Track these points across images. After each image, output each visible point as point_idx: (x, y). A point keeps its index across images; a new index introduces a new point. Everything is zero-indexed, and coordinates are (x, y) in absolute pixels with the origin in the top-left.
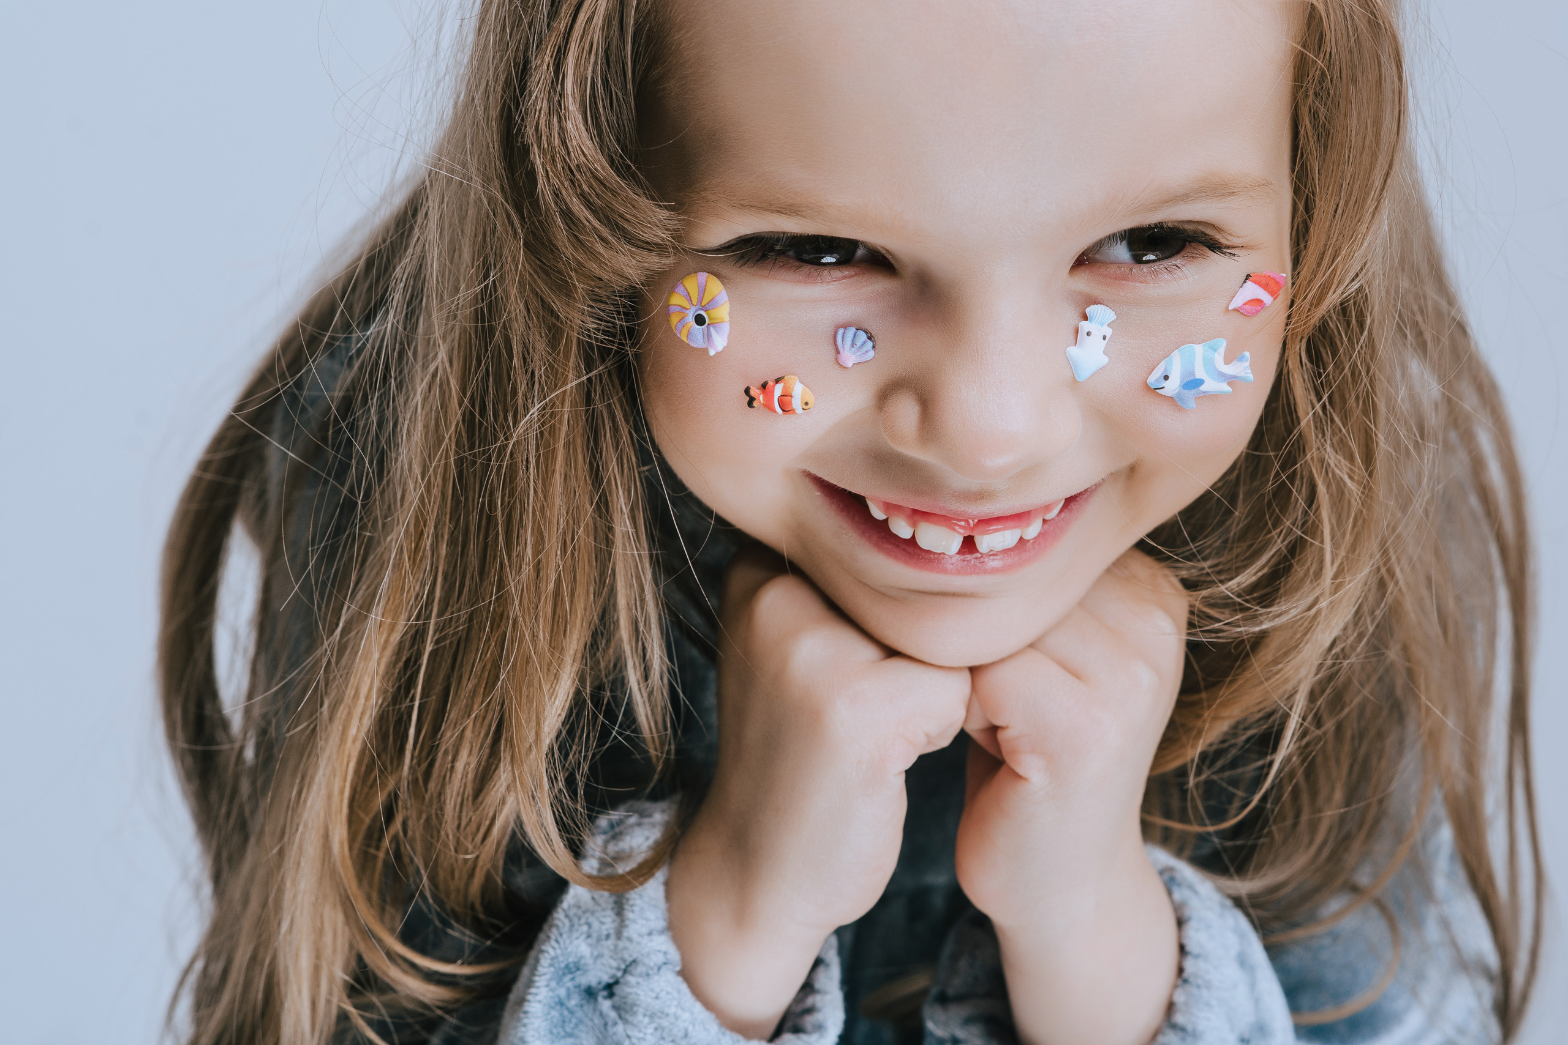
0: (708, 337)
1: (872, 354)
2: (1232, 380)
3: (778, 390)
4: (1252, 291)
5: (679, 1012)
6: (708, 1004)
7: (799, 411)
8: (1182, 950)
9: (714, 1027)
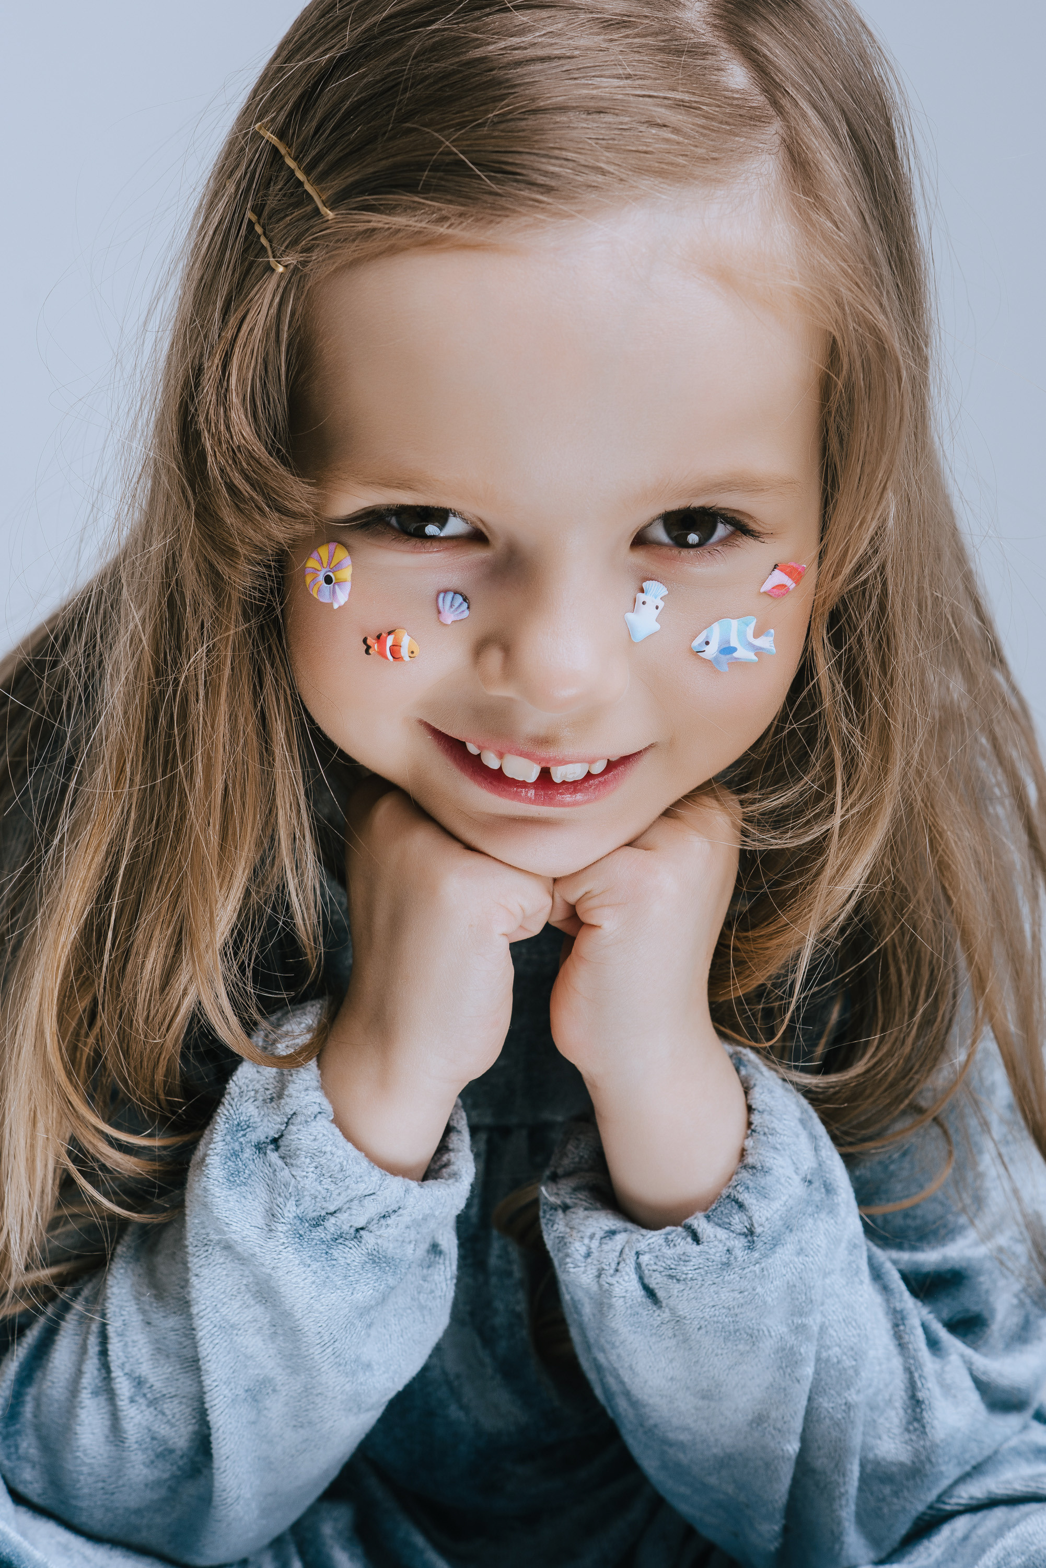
0: (334, 592)
1: (467, 613)
2: (758, 651)
3: (390, 641)
4: (779, 577)
5: (334, 1150)
6: (358, 1146)
7: (406, 658)
8: (750, 1109)
9: (365, 1163)
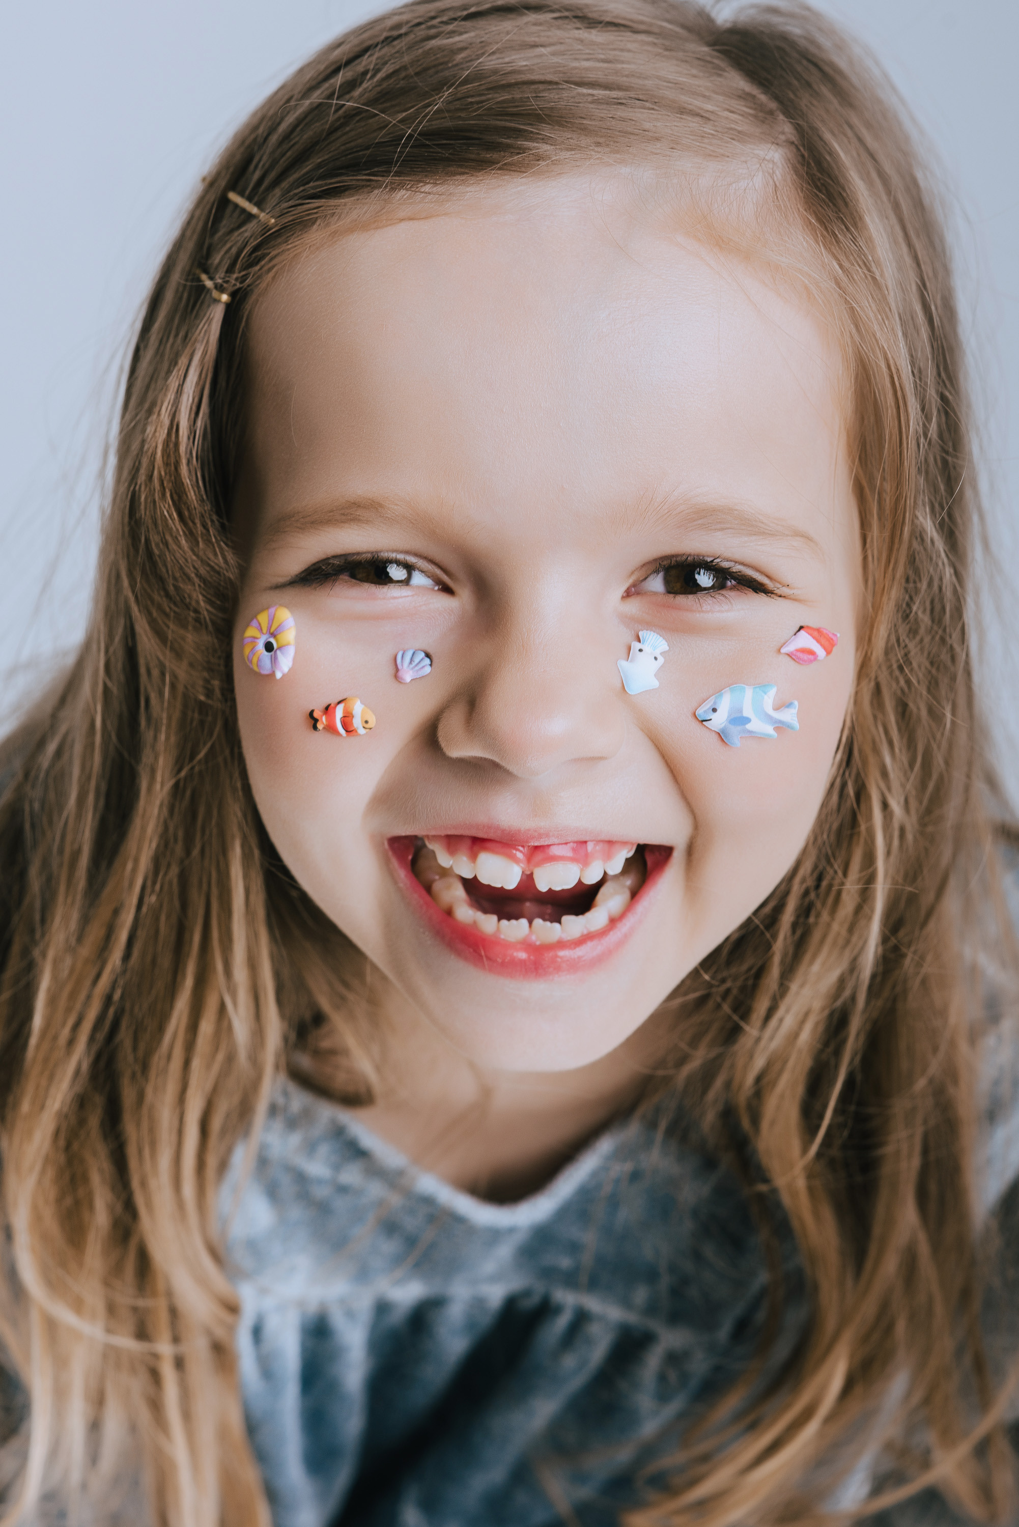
0: (276, 662)
1: (428, 670)
2: (779, 725)
